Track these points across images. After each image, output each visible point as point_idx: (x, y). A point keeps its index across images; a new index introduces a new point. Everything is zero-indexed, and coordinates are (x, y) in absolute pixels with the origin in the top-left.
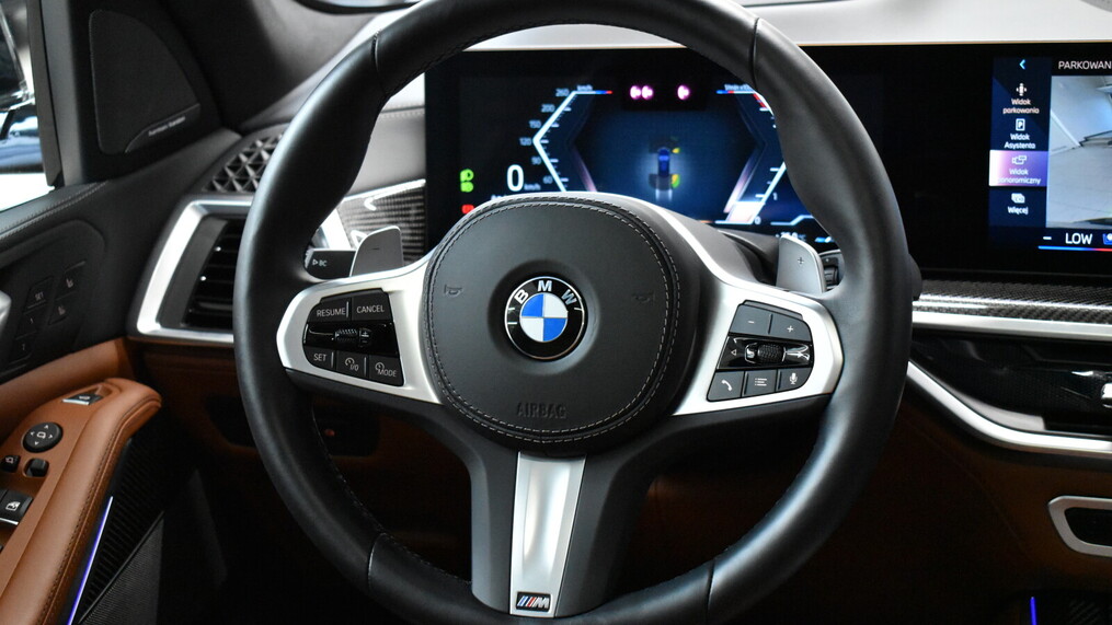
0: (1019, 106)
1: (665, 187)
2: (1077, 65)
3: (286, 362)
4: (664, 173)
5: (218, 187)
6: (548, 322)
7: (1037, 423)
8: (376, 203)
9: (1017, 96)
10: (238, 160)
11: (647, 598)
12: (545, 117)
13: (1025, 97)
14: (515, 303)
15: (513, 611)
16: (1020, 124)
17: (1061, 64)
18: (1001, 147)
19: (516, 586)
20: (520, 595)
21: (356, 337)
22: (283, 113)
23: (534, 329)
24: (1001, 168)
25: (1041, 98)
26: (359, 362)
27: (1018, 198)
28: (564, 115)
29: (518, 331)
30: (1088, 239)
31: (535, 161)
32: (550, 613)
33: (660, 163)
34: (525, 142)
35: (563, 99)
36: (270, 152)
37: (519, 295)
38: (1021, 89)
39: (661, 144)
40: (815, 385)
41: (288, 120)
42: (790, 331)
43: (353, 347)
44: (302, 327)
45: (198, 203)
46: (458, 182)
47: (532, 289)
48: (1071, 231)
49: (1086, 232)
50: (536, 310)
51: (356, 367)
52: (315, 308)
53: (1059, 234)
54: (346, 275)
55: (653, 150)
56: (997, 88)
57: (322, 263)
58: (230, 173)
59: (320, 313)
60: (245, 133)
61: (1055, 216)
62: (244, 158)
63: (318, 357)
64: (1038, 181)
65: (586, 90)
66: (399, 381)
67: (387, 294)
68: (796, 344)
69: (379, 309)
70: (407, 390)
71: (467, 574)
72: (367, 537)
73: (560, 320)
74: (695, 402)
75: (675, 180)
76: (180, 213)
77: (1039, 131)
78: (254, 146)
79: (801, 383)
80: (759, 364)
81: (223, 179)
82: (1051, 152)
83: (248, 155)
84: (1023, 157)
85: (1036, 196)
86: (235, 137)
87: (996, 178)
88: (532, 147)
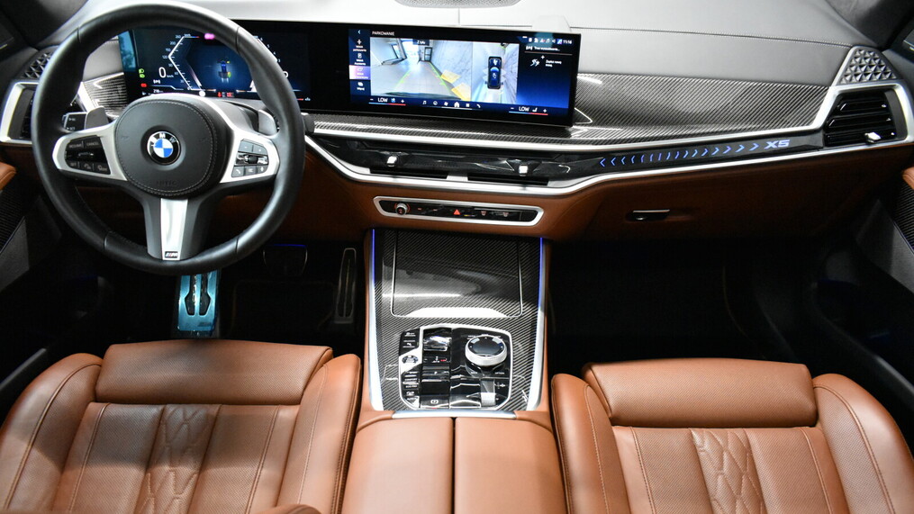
0: (359, 48)
1: (225, 77)
2: (379, 33)
3: (59, 167)
4: (224, 71)
5: (29, 76)
6: (165, 150)
7: (367, 171)
8: (100, 84)
9: (358, 44)
10: (36, 63)
11: (214, 251)
12: (172, 47)
13: (361, 45)
14: (152, 143)
15: (164, 259)
16: (360, 55)
17: (374, 33)
18: (353, 64)
19: (164, 249)
20: (166, 252)
21: (89, 156)
22: (56, 40)
23: (160, 153)
24: (355, 72)
25: (367, 45)
26: (90, 166)
27: (360, 84)
28: (180, 46)
29: (154, 154)
30: (386, 100)
31: (170, 65)
32: (178, 259)
33: (222, 67)
34: (165, 57)
35: (179, 39)
36: (44, 66)
37: (152, 139)
38: (359, 42)
39: (222, 60)
40: (270, 172)
41: (59, 44)
42: (260, 151)
43: (88, 159)
44: (64, 152)
45: (19, 83)
46: (139, 74)
47: (157, 137)
48: (380, 97)
49: (385, 97)
50: (159, 145)
51: (89, 168)
52: (69, 145)
53: (376, 98)
54: (82, 129)
55: (219, 62)
56: (350, 41)
57: (74, 120)
58: (34, 69)
59: (71, 146)
60: (39, 49)
61: (374, 92)
62: (39, 62)
63: (72, 164)
64: (367, 78)
65: (188, 36)
66: (108, 172)
67: (99, 138)
68: (261, 156)
69: (97, 144)
70: (112, 176)
71: (144, 243)
72: (103, 234)
73: (169, 150)
74: (227, 178)
75: (229, 74)
76: (11, 88)
77: (367, 58)
78: (43, 56)
79: (264, 171)
80: (250, 163)
81: (31, 72)
82: (371, 67)
83: (41, 60)
84: (361, 68)
85: (367, 83)
86: (35, 50)
87: (352, 76)
88: (168, 59)
